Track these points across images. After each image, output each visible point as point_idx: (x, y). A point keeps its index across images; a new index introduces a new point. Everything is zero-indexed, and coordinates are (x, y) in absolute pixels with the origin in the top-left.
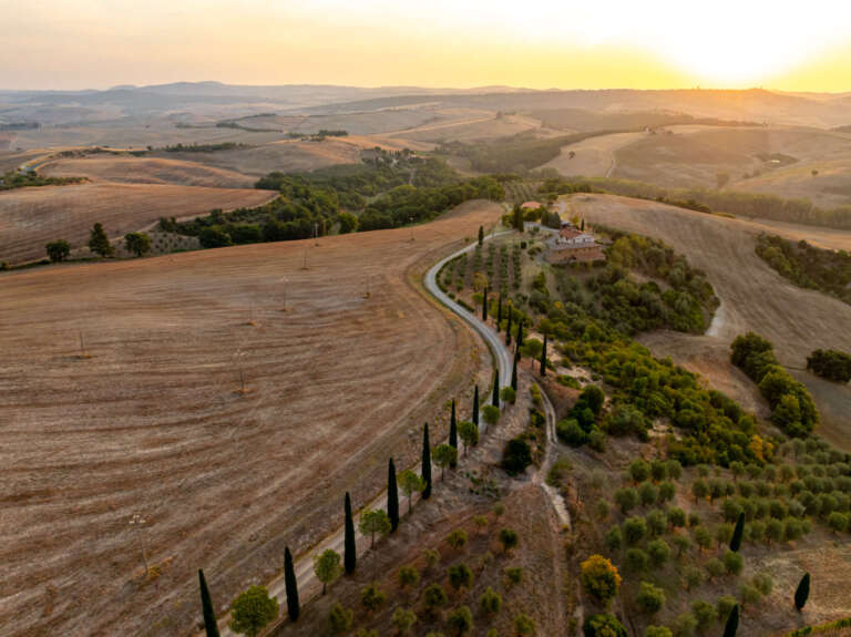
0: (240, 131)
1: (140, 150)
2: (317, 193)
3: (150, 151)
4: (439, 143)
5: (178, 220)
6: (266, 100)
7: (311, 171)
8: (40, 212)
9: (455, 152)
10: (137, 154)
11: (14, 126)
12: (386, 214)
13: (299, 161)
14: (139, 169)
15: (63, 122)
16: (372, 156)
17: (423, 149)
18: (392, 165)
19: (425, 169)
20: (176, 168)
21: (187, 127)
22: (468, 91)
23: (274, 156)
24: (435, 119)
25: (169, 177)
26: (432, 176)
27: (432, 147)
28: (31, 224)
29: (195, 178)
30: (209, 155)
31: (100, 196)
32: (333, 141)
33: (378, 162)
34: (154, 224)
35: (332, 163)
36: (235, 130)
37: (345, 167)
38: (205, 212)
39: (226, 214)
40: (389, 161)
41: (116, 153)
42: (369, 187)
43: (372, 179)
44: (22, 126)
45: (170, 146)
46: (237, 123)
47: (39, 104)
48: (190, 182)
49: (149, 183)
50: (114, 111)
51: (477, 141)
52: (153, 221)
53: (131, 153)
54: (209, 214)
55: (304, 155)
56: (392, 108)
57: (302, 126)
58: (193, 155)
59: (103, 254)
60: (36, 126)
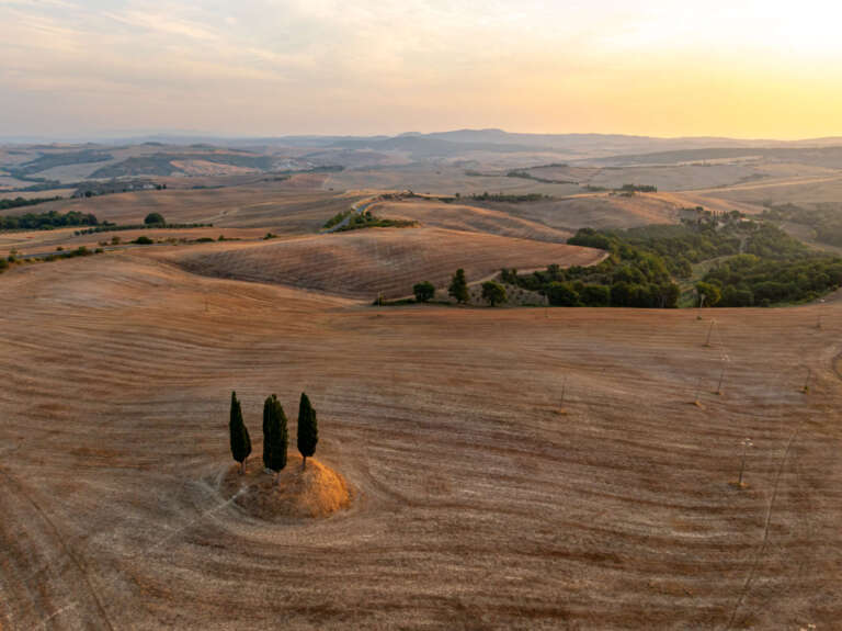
0: (532, 182)
1: (450, 196)
2: (647, 256)
3: (457, 199)
4: (766, 205)
5: (519, 273)
6: (551, 150)
7: (625, 229)
8: (395, 252)
9: (789, 217)
10: (447, 201)
11: (324, 168)
12: (741, 288)
13: (611, 218)
14: (453, 216)
15: (360, 166)
16: (694, 217)
17: (751, 211)
18: (717, 229)
19: (760, 235)
20: (487, 217)
21: (477, 174)
22: (794, 143)
23: (581, 210)
24: (757, 177)
25: (481, 226)
26: (768, 245)
27: (759, 210)
28: (390, 263)
29: (506, 229)
30: (514, 206)
31: (441, 241)
32: (644, 198)
33: (700, 226)
34: (496, 274)
35: (649, 222)
36: (527, 180)
37: (665, 227)
38: (542, 267)
39: (562, 271)
40: (714, 224)
41: (428, 199)
42: (693, 252)
43: (696, 243)
44: (330, 168)
45: (477, 195)
46: (527, 172)
47: (341, 149)
48: (501, 232)
49: (464, 230)
50: (402, 156)
51: (818, 205)
52: (494, 271)
53: (440, 199)
54: (545, 269)
55: (617, 211)
56: (702, 162)
57: (596, 178)
58: (499, 204)
59: (460, 299)
60: (341, 168)
